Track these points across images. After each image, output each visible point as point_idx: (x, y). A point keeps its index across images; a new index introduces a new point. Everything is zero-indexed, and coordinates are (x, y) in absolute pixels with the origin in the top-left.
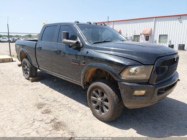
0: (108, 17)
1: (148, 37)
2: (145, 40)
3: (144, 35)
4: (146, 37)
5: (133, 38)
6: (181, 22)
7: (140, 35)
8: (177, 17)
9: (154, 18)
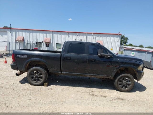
0: (10, 24)
1: (48, 44)
2: (46, 46)
3: (45, 42)
4: (47, 44)
5: (36, 45)
6: (69, 36)
7: (41, 42)
8: (66, 33)
9: (52, 32)
